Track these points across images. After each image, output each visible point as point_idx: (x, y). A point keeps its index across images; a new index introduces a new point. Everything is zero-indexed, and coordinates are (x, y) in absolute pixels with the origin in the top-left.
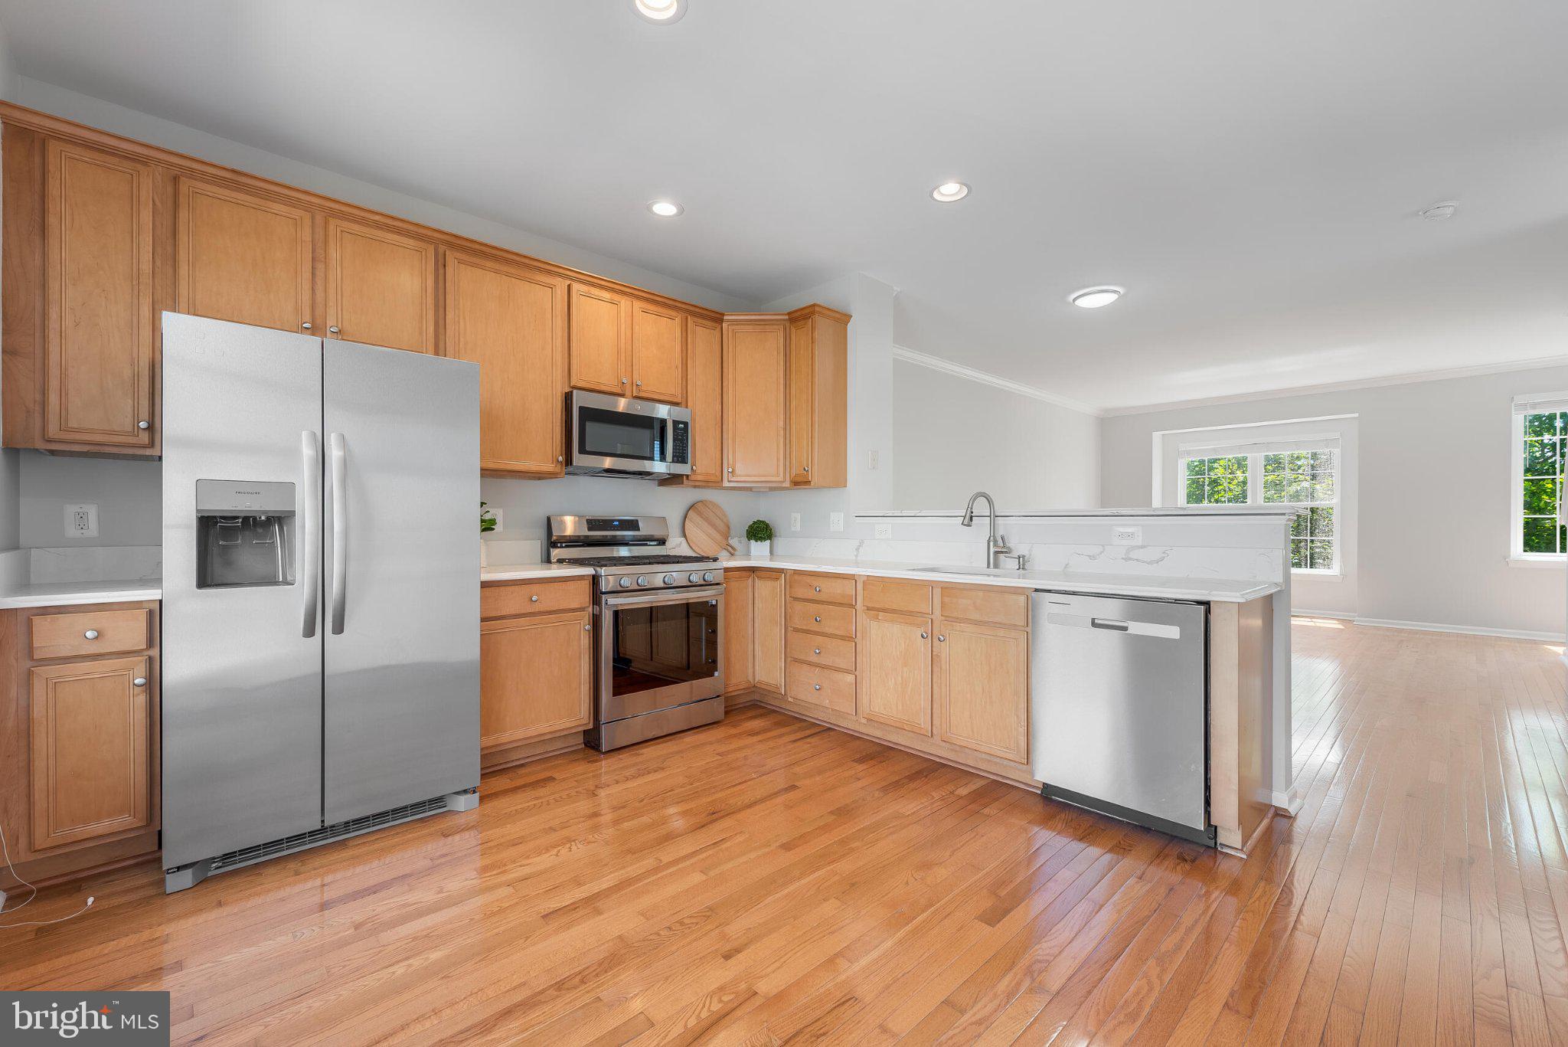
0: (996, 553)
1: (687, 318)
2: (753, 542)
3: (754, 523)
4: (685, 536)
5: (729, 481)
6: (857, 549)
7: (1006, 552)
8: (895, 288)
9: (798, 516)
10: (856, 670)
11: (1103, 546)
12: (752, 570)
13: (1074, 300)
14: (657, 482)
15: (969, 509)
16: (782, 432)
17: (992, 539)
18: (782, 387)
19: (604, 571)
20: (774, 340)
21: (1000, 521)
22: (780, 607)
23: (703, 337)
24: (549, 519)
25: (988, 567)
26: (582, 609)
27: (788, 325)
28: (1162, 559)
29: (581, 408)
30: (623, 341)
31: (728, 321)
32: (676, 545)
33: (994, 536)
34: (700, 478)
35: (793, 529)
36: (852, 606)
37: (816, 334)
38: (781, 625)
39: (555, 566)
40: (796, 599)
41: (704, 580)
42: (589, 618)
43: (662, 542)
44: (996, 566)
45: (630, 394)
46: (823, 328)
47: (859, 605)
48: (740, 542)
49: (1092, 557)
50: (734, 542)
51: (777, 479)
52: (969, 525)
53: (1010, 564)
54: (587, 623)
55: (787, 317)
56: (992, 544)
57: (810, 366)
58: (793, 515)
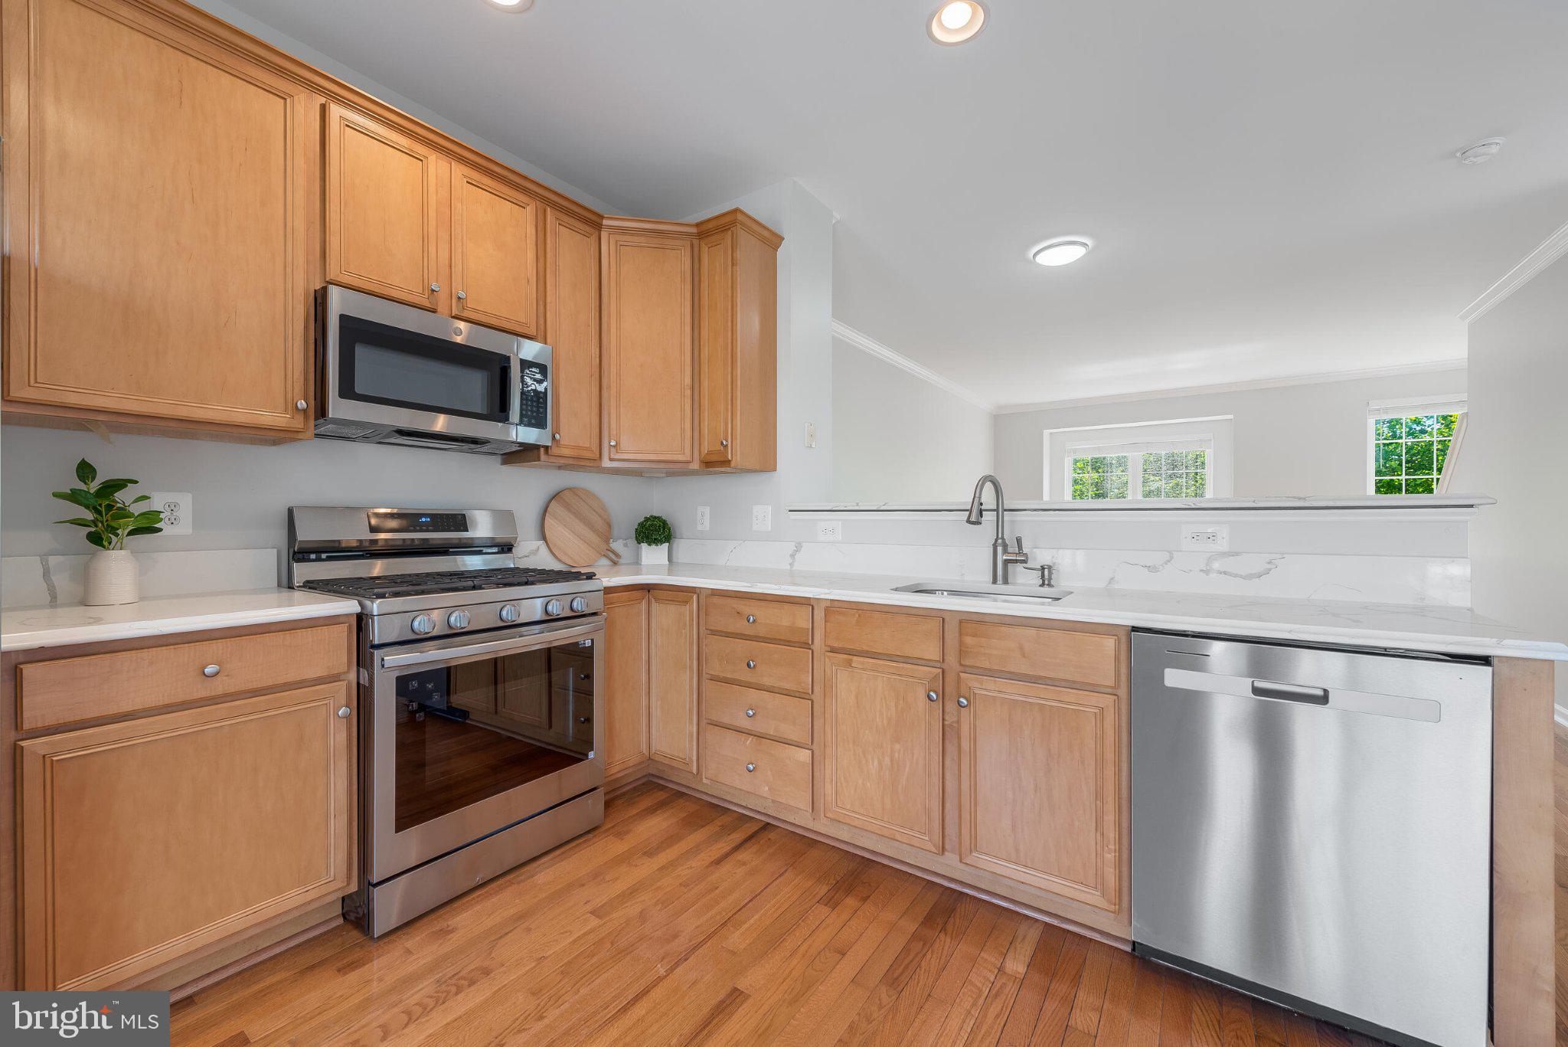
0: (1006, 562)
1: (545, 211)
2: (644, 546)
3: (647, 520)
4: (544, 538)
5: (611, 460)
6: (793, 556)
7: (1024, 562)
8: (835, 214)
9: (707, 510)
10: (812, 744)
11: (1171, 553)
12: (648, 588)
13: (1035, 255)
14: (499, 459)
15: (976, 500)
16: (688, 392)
17: (999, 543)
18: (688, 329)
19: (380, 603)
20: (679, 261)
21: (1007, 516)
22: (691, 644)
23: (568, 244)
24: (290, 511)
25: (995, 581)
26: (334, 678)
27: (696, 242)
28: (1267, 572)
29: (343, 318)
30: (433, 223)
31: (610, 227)
32: (531, 553)
33: (1003, 538)
34: (566, 452)
35: (699, 528)
36: (806, 645)
37: (738, 255)
38: (691, 668)
39: (298, 595)
40: (714, 633)
41: (572, 609)
42: (349, 695)
43: (506, 548)
44: (1006, 581)
45: (447, 311)
46: (747, 247)
47: (818, 644)
48: (626, 545)
49: (1152, 569)
50: (617, 546)
51: (681, 458)
52: (978, 523)
53: (1025, 578)
54: (344, 702)
55: (694, 230)
56: (1000, 549)
57: (730, 298)
58: (700, 509)
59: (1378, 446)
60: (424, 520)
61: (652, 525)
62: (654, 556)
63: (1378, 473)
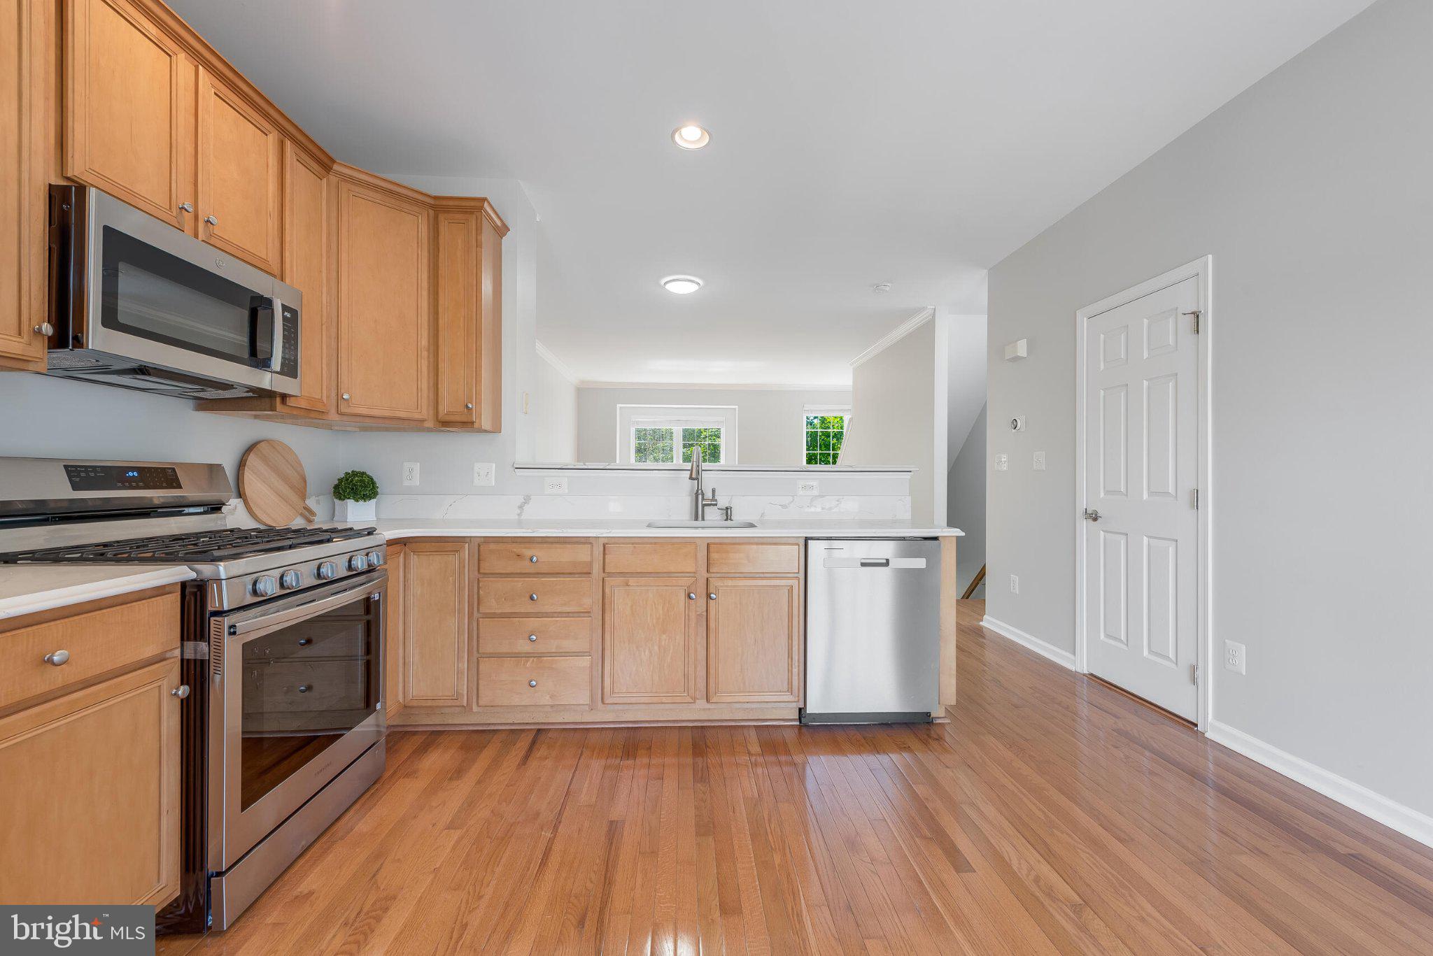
0: (704, 506)
1: (284, 143)
3: (347, 475)
4: (240, 495)
6: (521, 507)
7: (716, 505)
8: (537, 215)
9: (417, 467)
11: (793, 496)
12: (404, 542)
13: (666, 283)
16: (425, 354)
17: (700, 492)
18: (425, 294)
19: (225, 567)
23: (306, 182)
25: (696, 519)
26: (164, 656)
27: (431, 213)
29: (107, 230)
31: (341, 174)
33: (702, 490)
34: (301, 403)
35: (406, 483)
36: (584, 574)
37: (482, 238)
38: (461, 613)
40: (492, 575)
42: (174, 672)
43: (218, 507)
44: (702, 518)
45: (193, 233)
47: (597, 572)
48: (318, 502)
49: (784, 506)
50: (311, 502)
51: (417, 416)
53: (712, 515)
55: (433, 202)
56: (700, 497)
57: (475, 275)
58: (407, 465)
59: (807, 433)
60: (131, 474)
61: (361, 481)
62: (357, 513)
63: (808, 450)
